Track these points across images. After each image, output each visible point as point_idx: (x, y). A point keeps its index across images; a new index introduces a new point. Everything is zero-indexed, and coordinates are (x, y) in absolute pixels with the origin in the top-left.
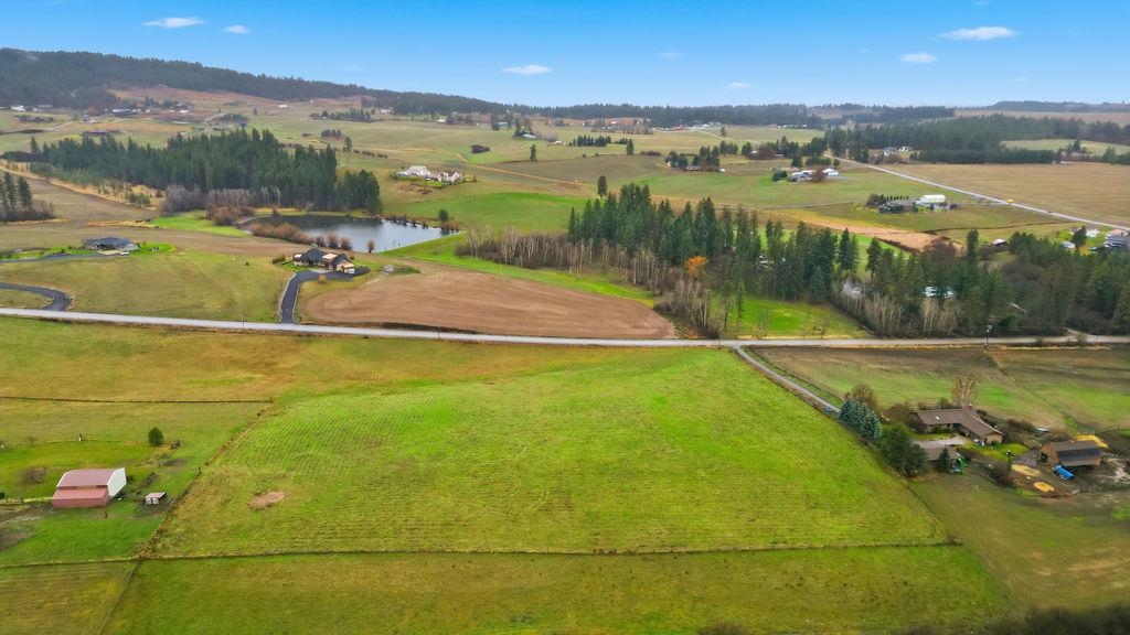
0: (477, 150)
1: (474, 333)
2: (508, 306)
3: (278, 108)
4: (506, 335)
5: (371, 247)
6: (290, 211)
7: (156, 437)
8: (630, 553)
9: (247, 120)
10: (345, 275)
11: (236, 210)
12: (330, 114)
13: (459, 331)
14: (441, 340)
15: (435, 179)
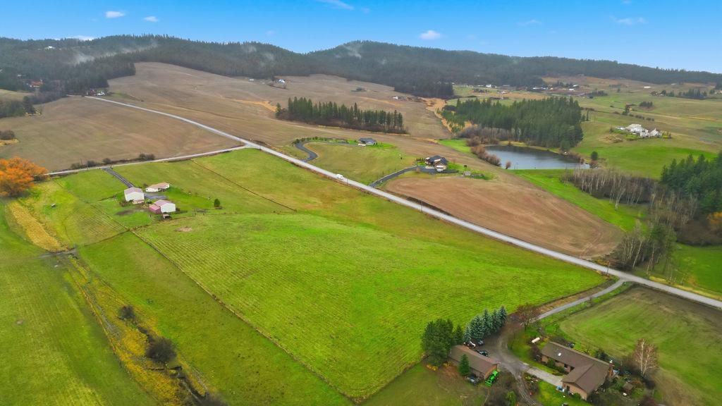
3: (641, 88)
5: (508, 166)
6: (521, 144)
7: (217, 203)
8: (222, 304)
9: (606, 95)
10: (435, 172)
11: (486, 140)
12: (668, 92)
13: (441, 211)
14: (422, 212)
15: (638, 134)
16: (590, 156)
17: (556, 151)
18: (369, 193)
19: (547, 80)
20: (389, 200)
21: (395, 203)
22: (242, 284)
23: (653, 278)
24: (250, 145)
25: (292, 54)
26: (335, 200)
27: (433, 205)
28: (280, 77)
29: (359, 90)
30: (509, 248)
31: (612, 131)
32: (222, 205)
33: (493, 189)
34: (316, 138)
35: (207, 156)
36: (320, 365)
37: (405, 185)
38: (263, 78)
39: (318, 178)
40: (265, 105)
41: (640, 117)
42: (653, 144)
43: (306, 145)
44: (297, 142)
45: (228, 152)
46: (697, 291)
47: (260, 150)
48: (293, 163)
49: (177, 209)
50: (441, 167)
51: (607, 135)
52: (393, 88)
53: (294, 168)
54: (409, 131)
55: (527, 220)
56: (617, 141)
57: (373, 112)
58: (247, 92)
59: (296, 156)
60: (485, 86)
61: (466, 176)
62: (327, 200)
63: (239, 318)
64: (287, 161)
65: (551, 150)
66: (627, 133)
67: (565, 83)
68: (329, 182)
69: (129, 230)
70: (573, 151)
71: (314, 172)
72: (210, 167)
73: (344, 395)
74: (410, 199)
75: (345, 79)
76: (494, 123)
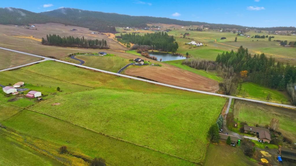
0: (223, 38)
1: (157, 82)
2: (175, 77)
3: (181, 28)
4: (165, 84)
5: (161, 60)
6: (156, 51)
7: (58, 89)
8: (107, 136)
9: (171, 30)
10: (140, 65)
11: (144, 50)
12: (191, 29)
13: (153, 81)
14: (146, 82)
15: (196, 45)
16: (186, 54)
17: (170, 53)
18: (119, 76)
19: (148, 25)
20: (130, 79)
21: (134, 79)
22: (109, 125)
23: (238, 96)
24: (47, 59)
25: (34, 14)
26: (107, 81)
27: (149, 78)
28: (31, 24)
29: (74, 30)
30: (187, 92)
31: (186, 44)
32: (61, 90)
33: (165, 70)
34: (78, 53)
35: (28, 66)
36: (175, 153)
37: (133, 71)
38: (22, 25)
39: (92, 72)
40: (31, 38)
41: (189, 39)
42: (203, 48)
43: (75, 57)
44: (70, 56)
45: (38, 63)
46: (253, 99)
47: (55, 61)
48: (75, 66)
49: (42, 95)
50: (142, 63)
51: (185, 46)
52: (89, 29)
53: (77, 68)
54: (110, 48)
55: (184, 80)
56: (190, 48)
57: (92, 40)
58: (18, 32)
59: (74, 62)
60: (126, 28)
61: (153, 66)
62: (104, 81)
63: (121, 141)
64: (72, 65)
65: (169, 53)
66: (191, 45)
67: (155, 26)
68: (99, 73)
69: (24, 109)
70: (177, 53)
71: (88, 69)
72: (33, 71)
73: (194, 163)
74: (138, 77)
75: (64, 25)
76: (143, 43)
